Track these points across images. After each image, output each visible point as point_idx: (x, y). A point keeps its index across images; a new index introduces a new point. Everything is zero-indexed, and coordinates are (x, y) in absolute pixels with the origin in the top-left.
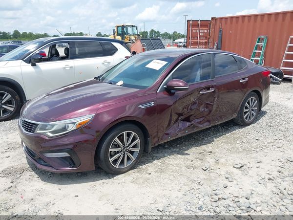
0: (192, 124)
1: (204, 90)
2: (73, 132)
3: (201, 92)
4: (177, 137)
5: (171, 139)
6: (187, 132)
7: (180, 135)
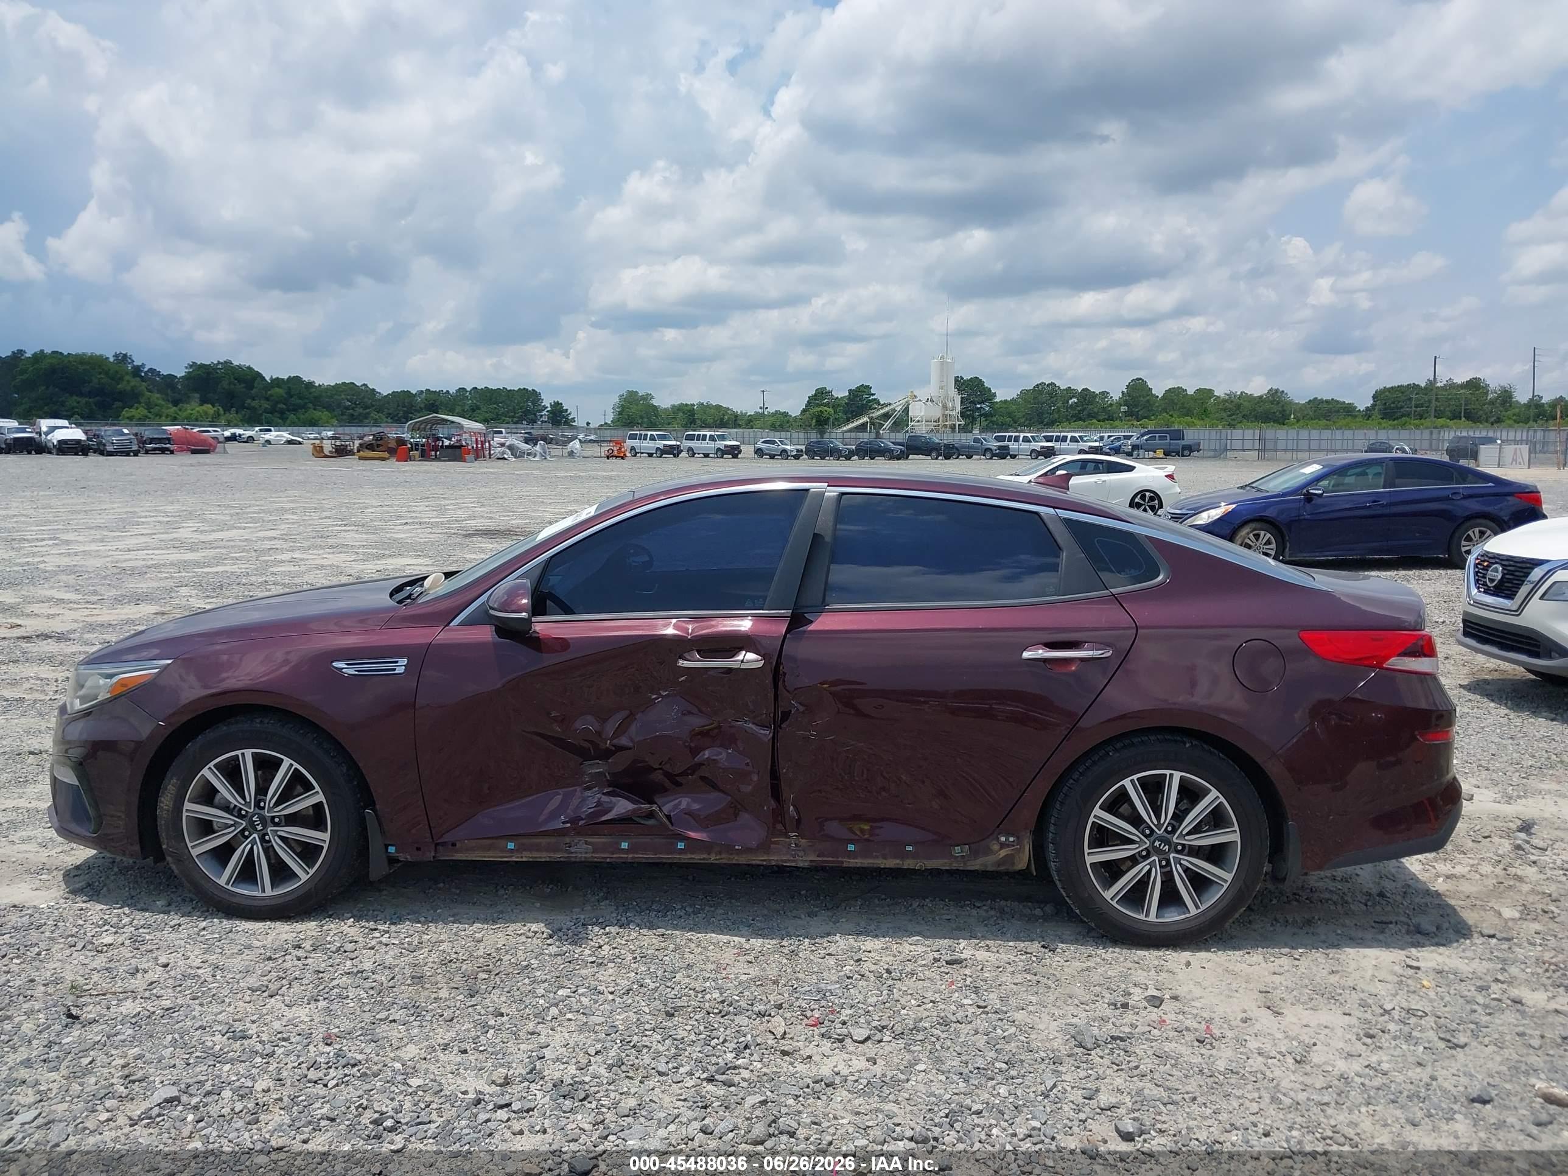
3: (680, 663)
4: (560, 856)
5: (526, 856)
6: (625, 845)
7: (582, 849)
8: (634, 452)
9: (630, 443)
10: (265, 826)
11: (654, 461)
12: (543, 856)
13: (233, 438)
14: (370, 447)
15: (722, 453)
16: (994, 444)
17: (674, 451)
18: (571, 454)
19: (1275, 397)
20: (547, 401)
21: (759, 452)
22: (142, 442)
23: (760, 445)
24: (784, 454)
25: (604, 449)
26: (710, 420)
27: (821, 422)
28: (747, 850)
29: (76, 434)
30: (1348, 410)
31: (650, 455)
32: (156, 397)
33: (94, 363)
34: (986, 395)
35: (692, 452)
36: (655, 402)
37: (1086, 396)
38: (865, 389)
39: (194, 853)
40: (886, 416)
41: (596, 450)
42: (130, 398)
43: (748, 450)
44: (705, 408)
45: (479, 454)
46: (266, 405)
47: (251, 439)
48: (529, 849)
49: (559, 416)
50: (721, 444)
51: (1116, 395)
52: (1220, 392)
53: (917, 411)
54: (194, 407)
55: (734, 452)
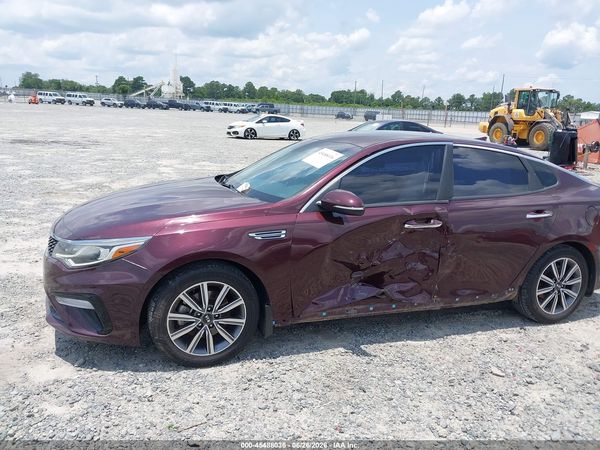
0: (383, 294)
1: (413, 222)
2: (107, 265)
3: (406, 226)
4: (343, 316)
5: (329, 318)
6: (371, 309)
7: (353, 312)
8: (42, 101)
9: (39, 97)
10: (211, 320)
11: (53, 106)
12: (337, 317)
15: (85, 103)
16: (204, 105)
17: (62, 102)
18: (10, 101)
19: (299, 92)
21: (103, 104)
23: (103, 100)
24: (115, 105)
25: (27, 99)
26: (68, 87)
27: (124, 92)
28: (419, 305)
30: (323, 99)
31: (50, 103)
34: (192, 84)
35: (70, 102)
37: (231, 88)
38: (140, 78)
39: (173, 339)
40: (152, 91)
41: (22, 99)
43: (97, 103)
44: (66, 82)
48: (332, 314)
50: (85, 99)
51: (242, 88)
52: (279, 90)
53: (165, 89)
55: (91, 103)
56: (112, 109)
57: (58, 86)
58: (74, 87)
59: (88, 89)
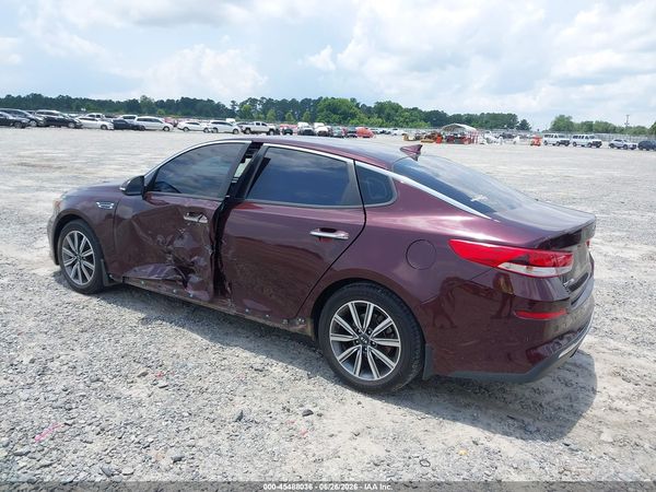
8: (546, 143)
9: (544, 139)
11: (554, 147)
12: (152, 289)
13: (383, 132)
14: (429, 137)
15: (591, 145)
17: (566, 143)
20: (520, 120)
21: (611, 146)
22: (346, 133)
23: (613, 142)
24: (626, 147)
26: (600, 129)
29: (325, 128)
31: (554, 145)
32: (362, 115)
33: (343, 102)
35: (575, 144)
36: (572, 120)
41: (529, 142)
42: (353, 116)
43: (605, 144)
45: (471, 141)
46: (402, 119)
47: (389, 133)
49: (524, 126)
50: (591, 141)
54: (375, 119)
55: (598, 145)
56: (622, 152)
57: (589, 127)
58: (607, 129)
59: (622, 131)
